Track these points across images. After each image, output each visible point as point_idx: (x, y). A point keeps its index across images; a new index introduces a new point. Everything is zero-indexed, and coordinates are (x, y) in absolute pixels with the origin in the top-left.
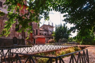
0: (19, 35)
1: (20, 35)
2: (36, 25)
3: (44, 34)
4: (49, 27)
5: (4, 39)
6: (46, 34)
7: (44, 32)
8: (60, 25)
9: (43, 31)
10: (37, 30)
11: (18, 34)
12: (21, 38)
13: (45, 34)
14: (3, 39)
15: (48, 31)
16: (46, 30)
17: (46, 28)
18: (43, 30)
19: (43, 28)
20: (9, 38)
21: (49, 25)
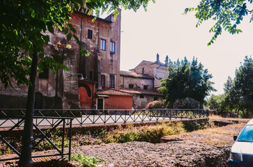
0: (48, 87)
1: (50, 88)
2: (110, 63)
3: (142, 87)
4: (155, 69)
5: (11, 96)
6: (149, 87)
7: (143, 82)
8: (180, 61)
9: (139, 78)
11: (45, 84)
12: (53, 95)
13: (145, 87)
14: (7, 96)
15: (153, 79)
16: (147, 75)
17: (148, 71)
18: (140, 76)
19: (140, 71)
20: (21, 94)
21: (157, 62)
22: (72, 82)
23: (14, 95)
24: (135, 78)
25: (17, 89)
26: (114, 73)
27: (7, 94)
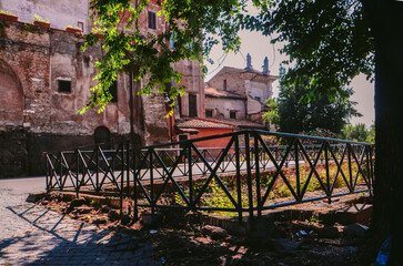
0: (117, 117)
1: (121, 119)
2: (188, 72)
3: (227, 114)
4: (247, 81)
5: (60, 136)
6: (238, 115)
7: (229, 106)
9: (222, 97)
10: (192, 97)
11: (113, 112)
12: (127, 130)
13: (233, 114)
14: (54, 135)
15: (245, 99)
16: (233, 92)
17: (234, 85)
18: (223, 94)
19: (221, 84)
20: (77, 131)
21: (249, 70)
22: (157, 106)
23: (64, 132)
24: (216, 97)
25: (69, 122)
26: (195, 89)
27: (54, 131)
